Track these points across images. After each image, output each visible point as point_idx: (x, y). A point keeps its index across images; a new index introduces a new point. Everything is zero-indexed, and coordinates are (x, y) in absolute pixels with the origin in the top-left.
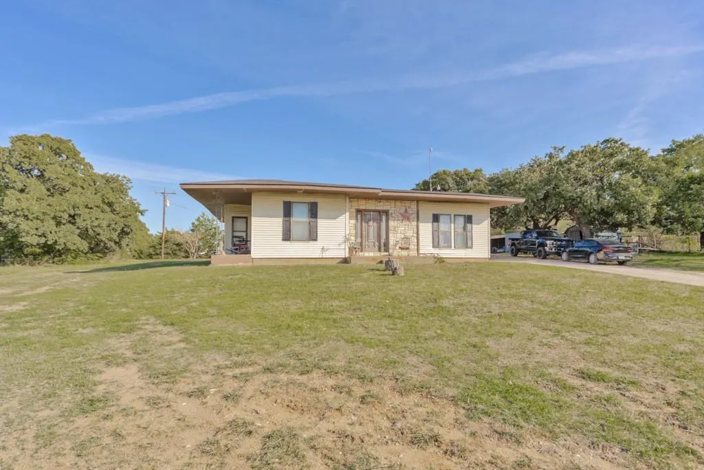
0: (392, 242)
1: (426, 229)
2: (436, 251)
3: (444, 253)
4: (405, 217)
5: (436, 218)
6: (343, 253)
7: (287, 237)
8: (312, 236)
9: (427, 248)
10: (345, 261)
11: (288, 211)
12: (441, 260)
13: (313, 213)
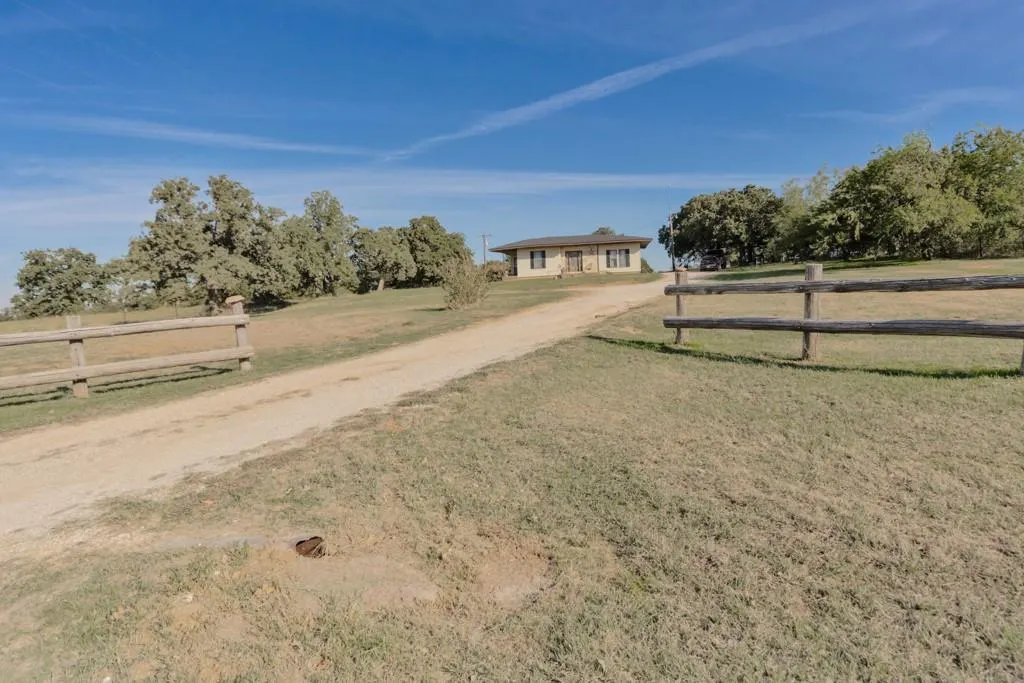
0: (584, 266)
1: (603, 258)
2: (609, 270)
3: (612, 270)
4: (591, 253)
5: (608, 253)
6: (559, 273)
7: (532, 267)
8: (544, 266)
9: (603, 267)
10: (560, 277)
11: (532, 257)
12: (611, 274)
13: (543, 255)
